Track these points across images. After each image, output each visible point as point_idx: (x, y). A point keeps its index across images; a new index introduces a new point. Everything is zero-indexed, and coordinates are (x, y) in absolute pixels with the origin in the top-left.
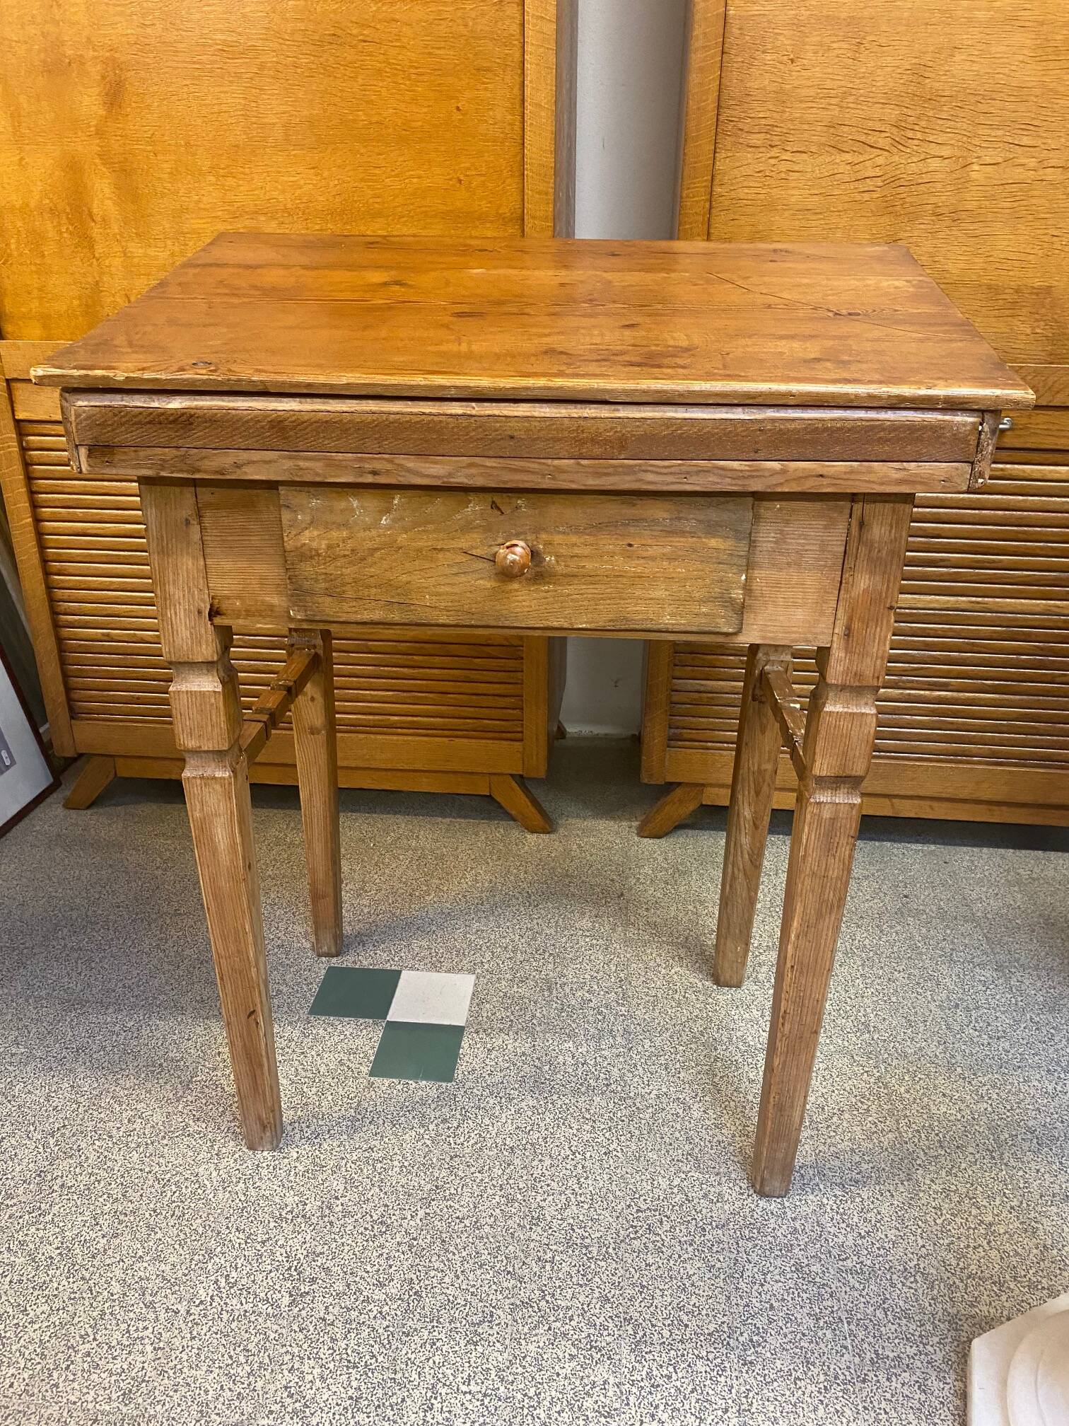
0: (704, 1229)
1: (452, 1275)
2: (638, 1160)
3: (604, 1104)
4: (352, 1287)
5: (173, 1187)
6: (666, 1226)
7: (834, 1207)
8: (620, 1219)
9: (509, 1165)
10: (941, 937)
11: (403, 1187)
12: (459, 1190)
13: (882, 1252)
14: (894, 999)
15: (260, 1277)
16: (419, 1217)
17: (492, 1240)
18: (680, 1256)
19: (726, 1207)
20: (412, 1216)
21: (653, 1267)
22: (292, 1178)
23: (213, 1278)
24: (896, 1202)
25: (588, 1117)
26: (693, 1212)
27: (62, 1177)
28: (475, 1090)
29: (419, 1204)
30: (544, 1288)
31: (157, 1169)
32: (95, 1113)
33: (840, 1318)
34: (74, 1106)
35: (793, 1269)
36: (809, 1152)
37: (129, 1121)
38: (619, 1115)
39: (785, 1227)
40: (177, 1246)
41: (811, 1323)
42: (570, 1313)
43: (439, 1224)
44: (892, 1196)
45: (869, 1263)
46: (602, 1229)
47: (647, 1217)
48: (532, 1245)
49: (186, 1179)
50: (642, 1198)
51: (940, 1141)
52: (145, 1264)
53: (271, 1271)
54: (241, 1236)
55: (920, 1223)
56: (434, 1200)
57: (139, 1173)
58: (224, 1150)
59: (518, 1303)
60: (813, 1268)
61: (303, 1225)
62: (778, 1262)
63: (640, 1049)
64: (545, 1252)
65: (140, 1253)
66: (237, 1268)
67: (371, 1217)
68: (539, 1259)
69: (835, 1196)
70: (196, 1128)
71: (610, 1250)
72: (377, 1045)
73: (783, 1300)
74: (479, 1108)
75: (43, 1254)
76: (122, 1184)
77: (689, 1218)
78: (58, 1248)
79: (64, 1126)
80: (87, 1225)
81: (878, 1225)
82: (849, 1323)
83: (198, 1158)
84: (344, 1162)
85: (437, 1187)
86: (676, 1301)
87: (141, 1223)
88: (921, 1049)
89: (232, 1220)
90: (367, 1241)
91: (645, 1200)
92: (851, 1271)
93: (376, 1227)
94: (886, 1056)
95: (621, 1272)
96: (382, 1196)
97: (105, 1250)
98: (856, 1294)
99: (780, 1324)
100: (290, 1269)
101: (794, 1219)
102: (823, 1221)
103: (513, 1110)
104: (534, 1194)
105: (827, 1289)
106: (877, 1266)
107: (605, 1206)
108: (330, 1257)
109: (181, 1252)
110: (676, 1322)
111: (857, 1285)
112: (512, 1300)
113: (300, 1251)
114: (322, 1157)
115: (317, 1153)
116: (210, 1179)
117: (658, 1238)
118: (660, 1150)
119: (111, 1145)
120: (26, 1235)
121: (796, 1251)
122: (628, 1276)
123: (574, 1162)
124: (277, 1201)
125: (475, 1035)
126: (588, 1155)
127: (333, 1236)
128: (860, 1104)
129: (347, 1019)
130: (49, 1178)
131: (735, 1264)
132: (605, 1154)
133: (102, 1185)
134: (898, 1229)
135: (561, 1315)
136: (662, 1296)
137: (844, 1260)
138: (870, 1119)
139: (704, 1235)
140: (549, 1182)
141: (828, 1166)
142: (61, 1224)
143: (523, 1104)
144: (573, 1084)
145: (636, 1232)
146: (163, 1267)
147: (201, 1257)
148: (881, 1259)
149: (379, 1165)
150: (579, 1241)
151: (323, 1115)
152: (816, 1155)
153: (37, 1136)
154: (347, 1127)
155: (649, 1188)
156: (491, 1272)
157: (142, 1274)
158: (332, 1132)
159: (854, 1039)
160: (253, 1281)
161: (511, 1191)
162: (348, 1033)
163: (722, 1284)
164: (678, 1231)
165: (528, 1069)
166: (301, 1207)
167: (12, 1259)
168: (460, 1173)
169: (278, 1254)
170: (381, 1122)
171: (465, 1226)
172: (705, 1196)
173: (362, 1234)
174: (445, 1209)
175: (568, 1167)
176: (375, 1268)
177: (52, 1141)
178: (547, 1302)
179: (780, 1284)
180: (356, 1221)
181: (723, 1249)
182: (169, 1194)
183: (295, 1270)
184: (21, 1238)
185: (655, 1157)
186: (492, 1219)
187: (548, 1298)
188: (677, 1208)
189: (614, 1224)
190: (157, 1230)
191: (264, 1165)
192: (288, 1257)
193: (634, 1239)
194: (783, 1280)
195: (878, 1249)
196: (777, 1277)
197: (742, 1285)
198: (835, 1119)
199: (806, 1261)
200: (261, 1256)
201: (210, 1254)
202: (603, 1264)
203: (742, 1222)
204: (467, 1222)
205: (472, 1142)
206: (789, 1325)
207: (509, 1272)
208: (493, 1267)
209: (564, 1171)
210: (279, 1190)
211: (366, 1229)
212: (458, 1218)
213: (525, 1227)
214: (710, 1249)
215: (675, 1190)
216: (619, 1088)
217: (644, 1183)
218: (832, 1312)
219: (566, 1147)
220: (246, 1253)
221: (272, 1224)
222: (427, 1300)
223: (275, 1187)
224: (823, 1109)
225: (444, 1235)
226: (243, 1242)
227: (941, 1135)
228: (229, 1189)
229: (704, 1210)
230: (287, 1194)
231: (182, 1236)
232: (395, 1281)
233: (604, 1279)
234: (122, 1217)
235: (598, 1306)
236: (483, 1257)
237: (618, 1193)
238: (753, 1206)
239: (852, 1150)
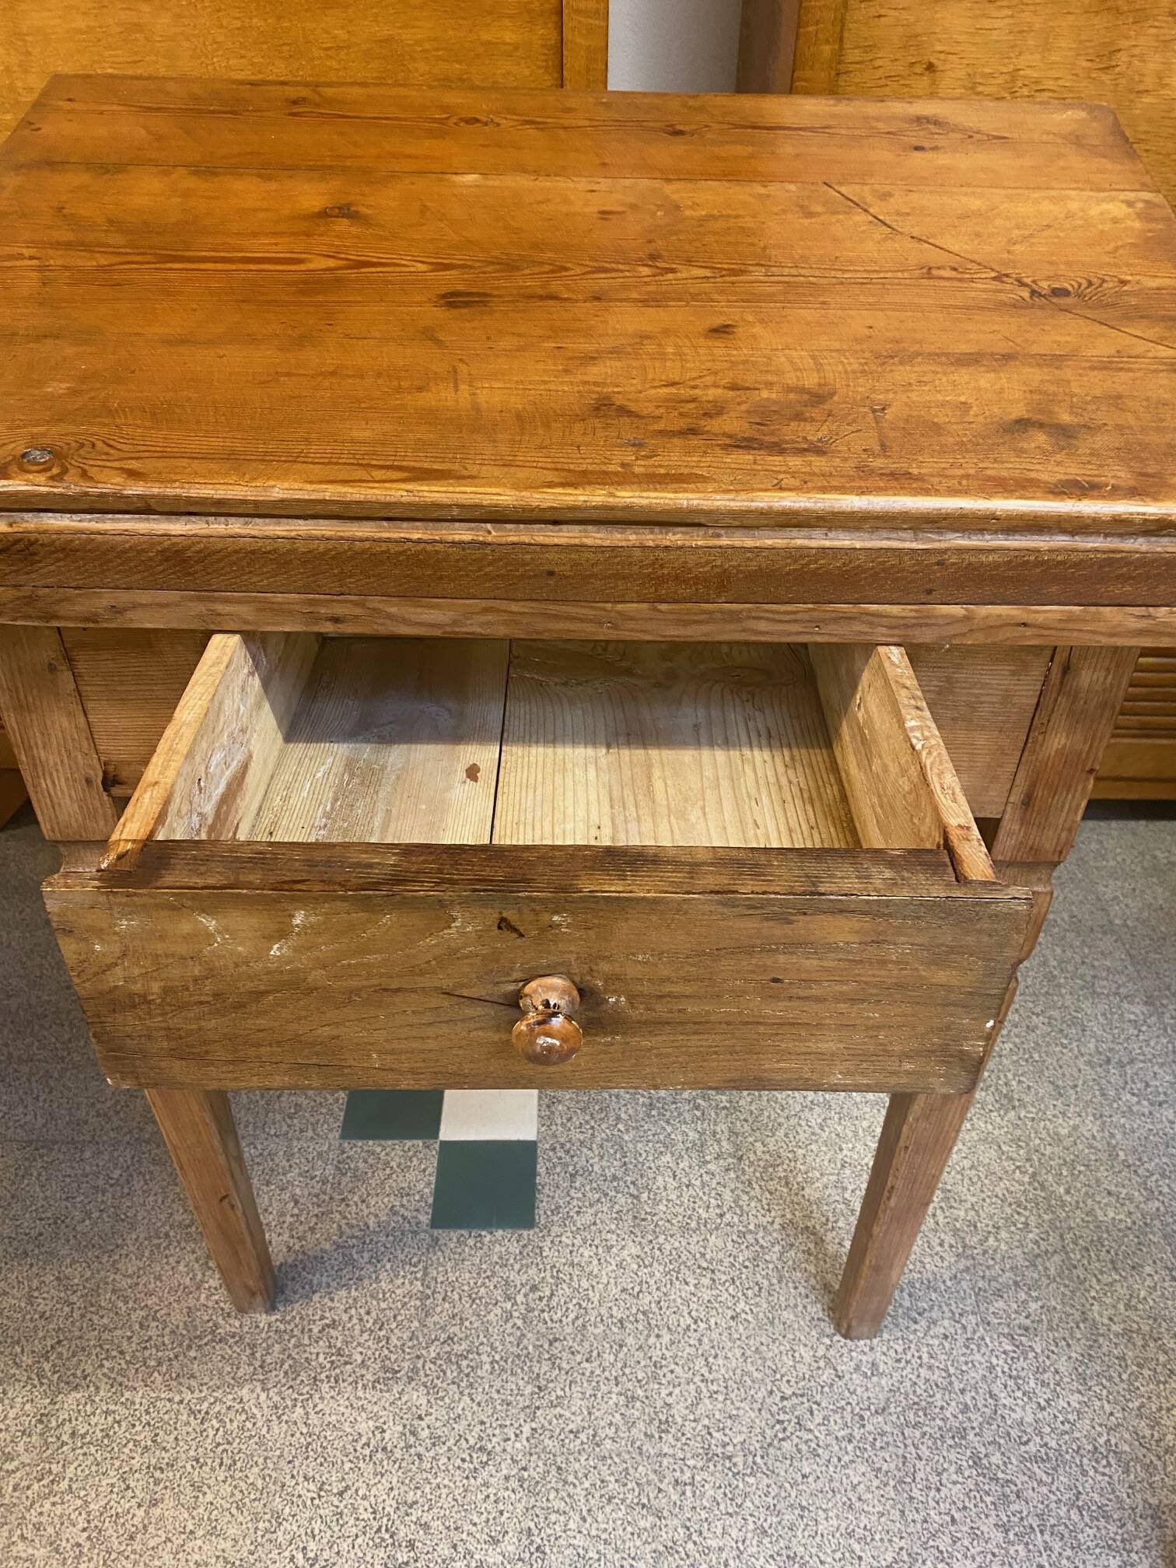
0: (862, 1418)
1: (577, 1518)
2: (772, 1323)
3: (721, 1244)
4: (460, 1549)
5: (214, 1422)
6: (818, 1419)
7: (1006, 1369)
8: (763, 1412)
9: (621, 1346)
10: (1078, 960)
11: (498, 1392)
12: (567, 1389)
13: (1067, 1426)
14: (1036, 1056)
15: (345, 1546)
16: (525, 1436)
17: (616, 1459)
18: (839, 1460)
19: (883, 1382)
20: (516, 1436)
21: (811, 1479)
22: (360, 1394)
23: (287, 1554)
24: (1074, 1355)
25: (705, 1265)
26: (847, 1394)
27: (70, 1421)
28: (564, 1239)
29: (522, 1416)
30: (688, 1524)
31: (189, 1396)
32: (95, 1318)
33: (1031, 1527)
34: (67, 1309)
35: (971, 1463)
36: (968, 1291)
37: (141, 1326)
38: (741, 1259)
39: (953, 1404)
40: (234, 1511)
41: (1000, 1536)
42: (724, 1555)
43: (550, 1443)
44: (1069, 1345)
45: (1053, 1444)
46: (744, 1429)
47: (794, 1407)
48: (665, 1462)
49: (229, 1408)
50: (785, 1379)
51: (1112, 1262)
52: (199, 1542)
53: (357, 1536)
54: (312, 1487)
55: (1104, 1381)
56: (538, 1408)
57: (168, 1404)
58: (269, 1359)
59: (661, 1548)
60: (993, 1459)
61: (385, 1463)
62: (953, 1456)
63: (752, 1157)
64: (682, 1471)
65: (190, 1527)
66: (314, 1537)
67: (467, 1440)
68: (676, 1481)
69: (1005, 1352)
70: (228, 1328)
71: (758, 1459)
72: (433, 1179)
73: (965, 1508)
74: (572, 1265)
75: (68, 1540)
76: (149, 1424)
77: (843, 1403)
78: (84, 1530)
79: (59, 1342)
80: (115, 1490)
81: (1058, 1388)
82: (1042, 1532)
83: (239, 1374)
84: (421, 1362)
85: (539, 1388)
86: (844, 1525)
87: (184, 1481)
88: (1075, 1128)
89: (297, 1464)
90: (467, 1478)
91: (788, 1381)
92: (1036, 1459)
93: (475, 1456)
94: (1037, 1141)
95: (774, 1491)
96: (475, 1408)
97: (145, 1527)
98: (1045, 1490)
99: (966, 1543)
100: (379, 1530)
101: (963, 1391)
102: (996, 1391)
103: (614, 1263)
104: (656, 1386)
105: (1012, 1486)
106: (1064, 1448)
107: (743, 1396)
108: (426, 1508)
109: (241, 1519)
110: (847, 1555)
111: (1044, 1478)
112: (654, 1545)
113: (388, 1502)
114: (393, 1357)
115: (386, 1352)
116: (258, 1405)
117: (811, 1436)
118: (796, 1306)
119: (124, 1366)
120: (41, 1514)
121: (971, 1437)
122: (783, 1494)
123: (698, 1335)
124: (348, 1430)
125: (551, 1153)
126: (713, 1321)
127: (425, 1475)
128: (1016, 1216)
129: (390, 1142)
130: (54, 1424)
131: (904, 1463)
132: (733, 1318)
133: (123, 1428)
134: (1079, 1392)
135: (714, 1560)
136: (826, 1519)
137: (1026, 1443)
138: (1031, 1236)
139: (863, 1426)
140: (673, 1366)
141: (992, 1309)
142: (82, 1493)
143: (625, 1252)
144: (680, 1218)
145: (785, 1429)
146: (222, 1545)
147: (267, 1524)
148: (1066, 1437)
149: (464, 1363)
150: (720, 1450)
151: (384, 1294)
152: (977, 1295)
153: (27, 1360)
154: (416, 1309)
155: (791, 1363)
156: (622, 1507)
157: (196, 1557)
158: (399, 1318)
159: (998, 1120)
160: (338, 1553)
161: (629, 1385)
162: (394, 1164)
163: (892, 1494)
164: (832, 1423)
165: (623, 1200)
166: (378, 1436)
167: (30, 1551)
168: (564, 1365)
169: (361, 1510)
170: (456, 1297)
171: (582, 1443)
172: (857, 1368)
173: (459, 1468)
174: (555, 1421)
175: (692, 1342)
176: (484, 1517)
177: (47, 1366)
178: (695, 1543)
179: (959, 1486)
180: (450, 1449)
181: (887, 1444)
182: (211, 1433)
183: (387, 1530)
184: (35, 1520)
185: (792, 1317)
186: (613, 1429)
187: (695, 1537)
188: (826, 1389)
189: (757, 1421)
190: (205, 1489)
191: (323, 1376)
192: (374, 1512)
193: (783, 1439)
194: (961, 1480)
195: (1062, 1423)
196: (954, 1477)
197: (916, 1493)
198: (991, 1240)
199: (983, 1450)
200: (341, 1514)
201: (278, 1517)
202: (751, 1480)
203: (904, 1402)
204: (583, 1437)
205: (572, 1316)
206: (975, 1543)
207: (644, 1506)
208: (623, 1501)
209: (688, 1349)
210: (347, 1412)
211: (463, 1460)
212: (571, 1432)
213: (652, 1436)
214: (873, 1445)
215: (822, 1364)
216: (736, 1219)
217: (784, 1357)
218: (1022, 1519)
219: (685, 1313)
220: (322, 1512)
221: (348, 1466)
222: (553, 1558)
223: (342, 1409)
224: (975, 1227)
225: (559, 1460)
226: (315, 1495)
227: (1112, 1253)
228: (285, 1418)
229: (859, 1391)
230: (359, 1419)
231: (239, 1496)
232: (510, 1534)
233: (757, 1503)
234: (157, 1474)
235: (755, 1543)
236: (611, 1486)
237: (756, 1374)
238: (914, 1378)
239: (1016, 1283)
